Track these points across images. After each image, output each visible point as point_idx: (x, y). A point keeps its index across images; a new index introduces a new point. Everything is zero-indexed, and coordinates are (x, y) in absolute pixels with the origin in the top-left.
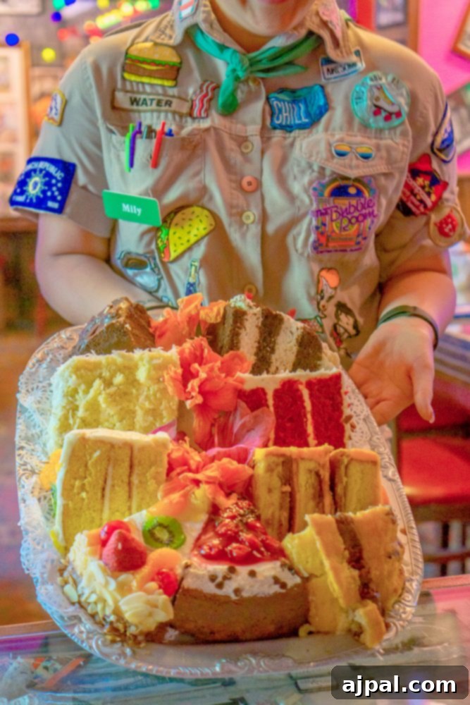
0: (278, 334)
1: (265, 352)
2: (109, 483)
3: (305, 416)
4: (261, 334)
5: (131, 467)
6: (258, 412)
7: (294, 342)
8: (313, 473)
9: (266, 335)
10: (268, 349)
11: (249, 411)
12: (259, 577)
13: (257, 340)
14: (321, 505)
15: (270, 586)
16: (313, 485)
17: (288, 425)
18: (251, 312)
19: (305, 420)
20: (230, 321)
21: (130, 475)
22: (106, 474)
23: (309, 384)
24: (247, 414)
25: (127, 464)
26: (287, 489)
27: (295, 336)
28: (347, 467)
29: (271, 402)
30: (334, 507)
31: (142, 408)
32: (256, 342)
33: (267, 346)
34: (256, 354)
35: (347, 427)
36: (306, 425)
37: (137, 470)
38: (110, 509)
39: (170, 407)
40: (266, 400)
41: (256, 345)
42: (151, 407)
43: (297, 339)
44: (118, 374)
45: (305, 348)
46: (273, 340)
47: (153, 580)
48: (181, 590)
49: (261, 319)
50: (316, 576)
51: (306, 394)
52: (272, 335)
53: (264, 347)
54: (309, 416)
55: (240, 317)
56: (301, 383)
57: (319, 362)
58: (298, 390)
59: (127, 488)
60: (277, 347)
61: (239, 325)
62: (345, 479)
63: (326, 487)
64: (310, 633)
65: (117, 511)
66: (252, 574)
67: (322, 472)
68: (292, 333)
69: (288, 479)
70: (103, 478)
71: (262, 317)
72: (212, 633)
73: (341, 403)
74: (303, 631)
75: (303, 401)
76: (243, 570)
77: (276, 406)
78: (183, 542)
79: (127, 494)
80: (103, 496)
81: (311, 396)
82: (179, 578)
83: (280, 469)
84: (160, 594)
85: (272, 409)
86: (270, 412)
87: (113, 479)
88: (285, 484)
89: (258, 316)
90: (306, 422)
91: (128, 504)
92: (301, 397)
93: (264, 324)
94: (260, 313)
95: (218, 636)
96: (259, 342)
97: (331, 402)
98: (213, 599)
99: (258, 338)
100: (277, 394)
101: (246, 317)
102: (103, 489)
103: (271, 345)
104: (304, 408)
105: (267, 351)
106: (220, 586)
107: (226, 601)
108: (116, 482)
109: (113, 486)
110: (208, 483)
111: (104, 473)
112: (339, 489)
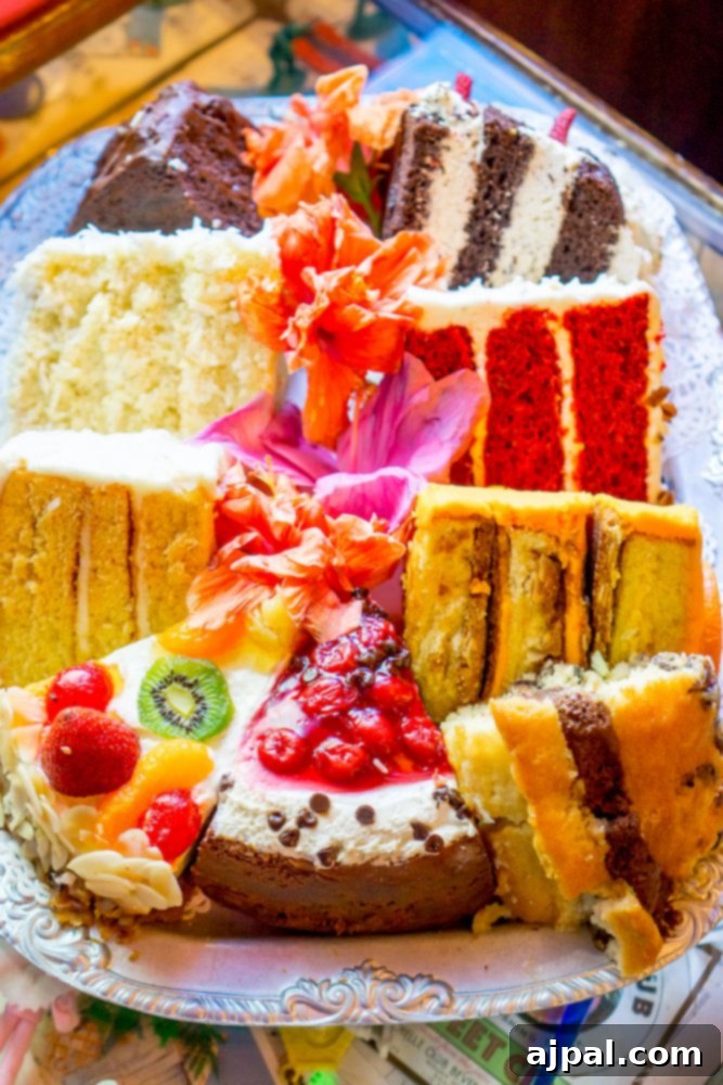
0: (521, 182)
1: (487, 223)
2: (85, 563)
3: (558, 389)
4: (480, 183)
5: (132, 532)
6: (451, 380)
7: (557, 201)
8: (543, 558)
9: (491, 182)
10: (496, 216)
11: (429, 378)
12: (382, 821)
13: (471, 195)
14: (558, 625)
15: (405, 840)
16: (541, 584)
17: (520, 409)
18: (457, 130)
19: (558, 398)
20: (410, 148)
21: (130, 552)
22: (78, 545)
23: (573, 319)
24: (425, 386)
25: (121, 527)
26: (483, 588)
27: (560, 187)
28: (622, 548)
29: (481, 358)
30: (588, 629)
31: (193, 364)
32: (468, 199)
33: (495, 207)
34: (469, 228)
35: (655, 414)
36: (560, 411)
37: (144, 542)
38: (91, 615)
39: (255, 364)
40: (471, 354)
41: (469, 206)
42: (214, 362)
43: (564, 195)
44: (143, 285)
45: (580, 216)
46: (508, 194)
47: (140, 823)
48: (205, 840)
49: (482, 147)
50: (512, 824)
51: (563, 340)
52: (506, 184)
53: (487, 212)
54: (567, 390)
55: (432, 143)
56: (553, 317)
57: (611, 248)
58: (546, 332)
59: (124, 576)
60: (515, 212)
61: (428, 160)
62: (615, 575)
63: (574, 588)
64: (501, 923)
65: (108, 620)
66: (366, 816)
67: (564, 557)
68: (551, 178)
69: (489, 567)
70: (72, 555)
71: (485, 141)
72: (282, 916)
73: (645, 361)
74: (482, 921)
75: (556, 357)
76: (345, 804)
77: (492, 369)
78: (224, 723)
79: (126, 589)
80: (74, 589)
81: (575, 344)
82: (204, 813)
83: (469, 544)
84: (153, 858)
85: (482, 372)
86: (478, 379)
87: (94, 555)
88: (480, 576)
89: (474, 138)
90: (560, 403)
91: (129, 608)
92: (551, 348)
93: (488, 160)
94: (481, 132)
95: (293, 924)
96: (475, 201)
97: (621, 359)
98: (276, 862)
99: (475, 190)
100: (495, 338)
101: (445, 142)
102: (75, 576)
103: (504, 207)
104: (557, 371)
105: (493, 221)
106: (291, 839)
107: (303, 870)
108: (99, 563)
109: (95, 570)
110: (293, 581)
111: (72, 545)
112: (602, 595)
